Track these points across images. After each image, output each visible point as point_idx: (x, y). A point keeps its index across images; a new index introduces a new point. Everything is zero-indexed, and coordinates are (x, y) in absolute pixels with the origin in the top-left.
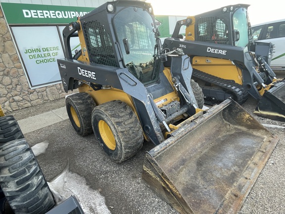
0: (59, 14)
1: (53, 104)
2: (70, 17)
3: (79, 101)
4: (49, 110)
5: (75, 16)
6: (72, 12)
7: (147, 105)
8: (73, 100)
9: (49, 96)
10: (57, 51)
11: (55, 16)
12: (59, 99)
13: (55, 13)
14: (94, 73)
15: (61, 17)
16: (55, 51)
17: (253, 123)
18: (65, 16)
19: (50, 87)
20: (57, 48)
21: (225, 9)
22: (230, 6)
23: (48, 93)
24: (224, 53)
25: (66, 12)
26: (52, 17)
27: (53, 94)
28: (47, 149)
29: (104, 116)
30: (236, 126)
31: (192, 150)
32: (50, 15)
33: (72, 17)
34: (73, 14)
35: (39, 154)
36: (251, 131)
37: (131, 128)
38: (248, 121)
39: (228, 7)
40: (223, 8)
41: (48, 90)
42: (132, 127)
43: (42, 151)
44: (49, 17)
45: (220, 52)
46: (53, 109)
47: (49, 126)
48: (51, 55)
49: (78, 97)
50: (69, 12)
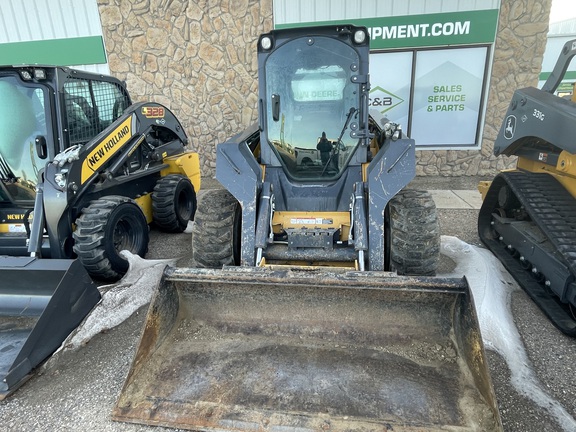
7: (247, 210)
31: (289, 328)
37: (209, 234)
42: (212, 234)
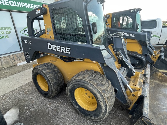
0: (11, 3)
1: (8, 71)
2: (21, 6)
3: (48, 71)
4: (6, 77)
5: (24, 6)
6: (22, 3)
8: (43, 70)
9: (4, 64)
10: (10, 30)
11: (9, 4)
12: (12, 66)
13: (8, 2)
14: (69, 49)
15: (13, 5)
16: (8, 30)
17: (164, 78)
18: (17, 5)
19: (4, 57)
20: (10, 28)
21: (132, 11)
22: (135, 9)
23: (3, 62)
24: (133, 36)
25: (18, 2)
26: (6, 4)
27: (7, 63)
28: (19, 116)
29: (89, 85)
30: (152, 81)
32: (4, 3)
33: (22, 7)
34: (23, 4)
35: (13, 122)
36: (163, 83)
38: (160, 77)
39: (134, 10)
40: (130, 10)
41: (2, 60)
43: (16, 118)
44: (4, 4)
45: (131, 35)
46: (10, 75)
47: (12, 91)
48: (5, 33)
49: (46, 67)
50: (20, 3)
